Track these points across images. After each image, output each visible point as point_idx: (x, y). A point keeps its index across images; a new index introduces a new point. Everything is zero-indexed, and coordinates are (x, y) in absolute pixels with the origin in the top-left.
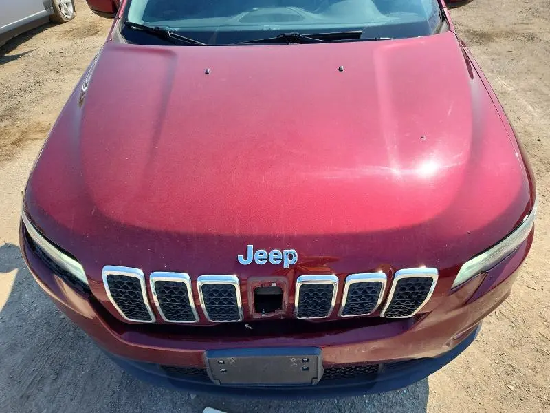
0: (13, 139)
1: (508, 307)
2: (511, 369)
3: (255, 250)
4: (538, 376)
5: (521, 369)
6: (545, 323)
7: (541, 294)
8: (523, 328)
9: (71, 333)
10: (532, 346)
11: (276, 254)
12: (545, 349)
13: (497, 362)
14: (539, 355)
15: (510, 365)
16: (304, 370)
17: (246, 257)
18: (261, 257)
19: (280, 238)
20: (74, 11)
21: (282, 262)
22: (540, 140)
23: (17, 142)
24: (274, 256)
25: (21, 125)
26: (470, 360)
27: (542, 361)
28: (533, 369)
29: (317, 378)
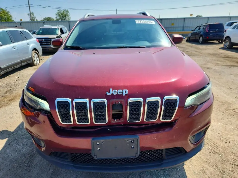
0: (10, 99)
1: (217, 149)
2: (223, 172)
3: (113, 90)
4: (235, 174)
5: (228, 172)
6: (234, 154)
7: (230, 144)
8: (225, 156)
9: (26, 164)
10: (230, 163)
11: (120, 91)
12: (236, 164)
13: (216, 169)
14: (234, 166)
15: (222, 170)
16: (132, 148)
17: (109, 92)
18: (115, 92)
19: (122, 86)
20: (39, 62)
21: (123, 94)
22: (218, 96)
23: (11, 100)
24: (119, 92)
25: (14, 95)
26: (205, 169)
27: (236, 168)
28: (232, 171)
29: (137, 153)
